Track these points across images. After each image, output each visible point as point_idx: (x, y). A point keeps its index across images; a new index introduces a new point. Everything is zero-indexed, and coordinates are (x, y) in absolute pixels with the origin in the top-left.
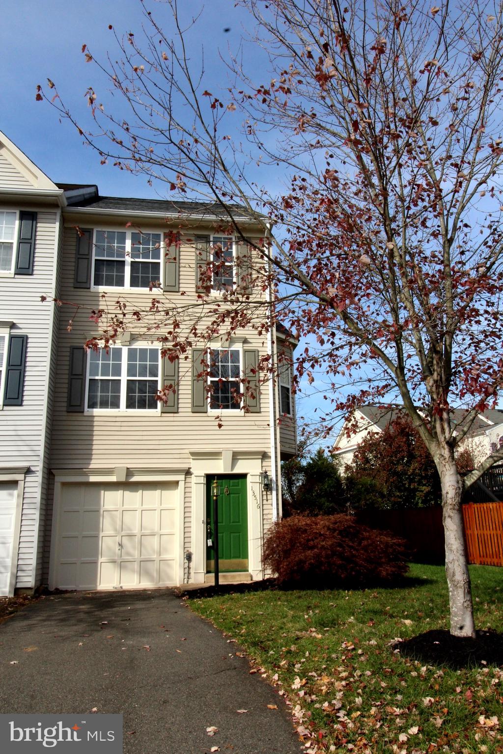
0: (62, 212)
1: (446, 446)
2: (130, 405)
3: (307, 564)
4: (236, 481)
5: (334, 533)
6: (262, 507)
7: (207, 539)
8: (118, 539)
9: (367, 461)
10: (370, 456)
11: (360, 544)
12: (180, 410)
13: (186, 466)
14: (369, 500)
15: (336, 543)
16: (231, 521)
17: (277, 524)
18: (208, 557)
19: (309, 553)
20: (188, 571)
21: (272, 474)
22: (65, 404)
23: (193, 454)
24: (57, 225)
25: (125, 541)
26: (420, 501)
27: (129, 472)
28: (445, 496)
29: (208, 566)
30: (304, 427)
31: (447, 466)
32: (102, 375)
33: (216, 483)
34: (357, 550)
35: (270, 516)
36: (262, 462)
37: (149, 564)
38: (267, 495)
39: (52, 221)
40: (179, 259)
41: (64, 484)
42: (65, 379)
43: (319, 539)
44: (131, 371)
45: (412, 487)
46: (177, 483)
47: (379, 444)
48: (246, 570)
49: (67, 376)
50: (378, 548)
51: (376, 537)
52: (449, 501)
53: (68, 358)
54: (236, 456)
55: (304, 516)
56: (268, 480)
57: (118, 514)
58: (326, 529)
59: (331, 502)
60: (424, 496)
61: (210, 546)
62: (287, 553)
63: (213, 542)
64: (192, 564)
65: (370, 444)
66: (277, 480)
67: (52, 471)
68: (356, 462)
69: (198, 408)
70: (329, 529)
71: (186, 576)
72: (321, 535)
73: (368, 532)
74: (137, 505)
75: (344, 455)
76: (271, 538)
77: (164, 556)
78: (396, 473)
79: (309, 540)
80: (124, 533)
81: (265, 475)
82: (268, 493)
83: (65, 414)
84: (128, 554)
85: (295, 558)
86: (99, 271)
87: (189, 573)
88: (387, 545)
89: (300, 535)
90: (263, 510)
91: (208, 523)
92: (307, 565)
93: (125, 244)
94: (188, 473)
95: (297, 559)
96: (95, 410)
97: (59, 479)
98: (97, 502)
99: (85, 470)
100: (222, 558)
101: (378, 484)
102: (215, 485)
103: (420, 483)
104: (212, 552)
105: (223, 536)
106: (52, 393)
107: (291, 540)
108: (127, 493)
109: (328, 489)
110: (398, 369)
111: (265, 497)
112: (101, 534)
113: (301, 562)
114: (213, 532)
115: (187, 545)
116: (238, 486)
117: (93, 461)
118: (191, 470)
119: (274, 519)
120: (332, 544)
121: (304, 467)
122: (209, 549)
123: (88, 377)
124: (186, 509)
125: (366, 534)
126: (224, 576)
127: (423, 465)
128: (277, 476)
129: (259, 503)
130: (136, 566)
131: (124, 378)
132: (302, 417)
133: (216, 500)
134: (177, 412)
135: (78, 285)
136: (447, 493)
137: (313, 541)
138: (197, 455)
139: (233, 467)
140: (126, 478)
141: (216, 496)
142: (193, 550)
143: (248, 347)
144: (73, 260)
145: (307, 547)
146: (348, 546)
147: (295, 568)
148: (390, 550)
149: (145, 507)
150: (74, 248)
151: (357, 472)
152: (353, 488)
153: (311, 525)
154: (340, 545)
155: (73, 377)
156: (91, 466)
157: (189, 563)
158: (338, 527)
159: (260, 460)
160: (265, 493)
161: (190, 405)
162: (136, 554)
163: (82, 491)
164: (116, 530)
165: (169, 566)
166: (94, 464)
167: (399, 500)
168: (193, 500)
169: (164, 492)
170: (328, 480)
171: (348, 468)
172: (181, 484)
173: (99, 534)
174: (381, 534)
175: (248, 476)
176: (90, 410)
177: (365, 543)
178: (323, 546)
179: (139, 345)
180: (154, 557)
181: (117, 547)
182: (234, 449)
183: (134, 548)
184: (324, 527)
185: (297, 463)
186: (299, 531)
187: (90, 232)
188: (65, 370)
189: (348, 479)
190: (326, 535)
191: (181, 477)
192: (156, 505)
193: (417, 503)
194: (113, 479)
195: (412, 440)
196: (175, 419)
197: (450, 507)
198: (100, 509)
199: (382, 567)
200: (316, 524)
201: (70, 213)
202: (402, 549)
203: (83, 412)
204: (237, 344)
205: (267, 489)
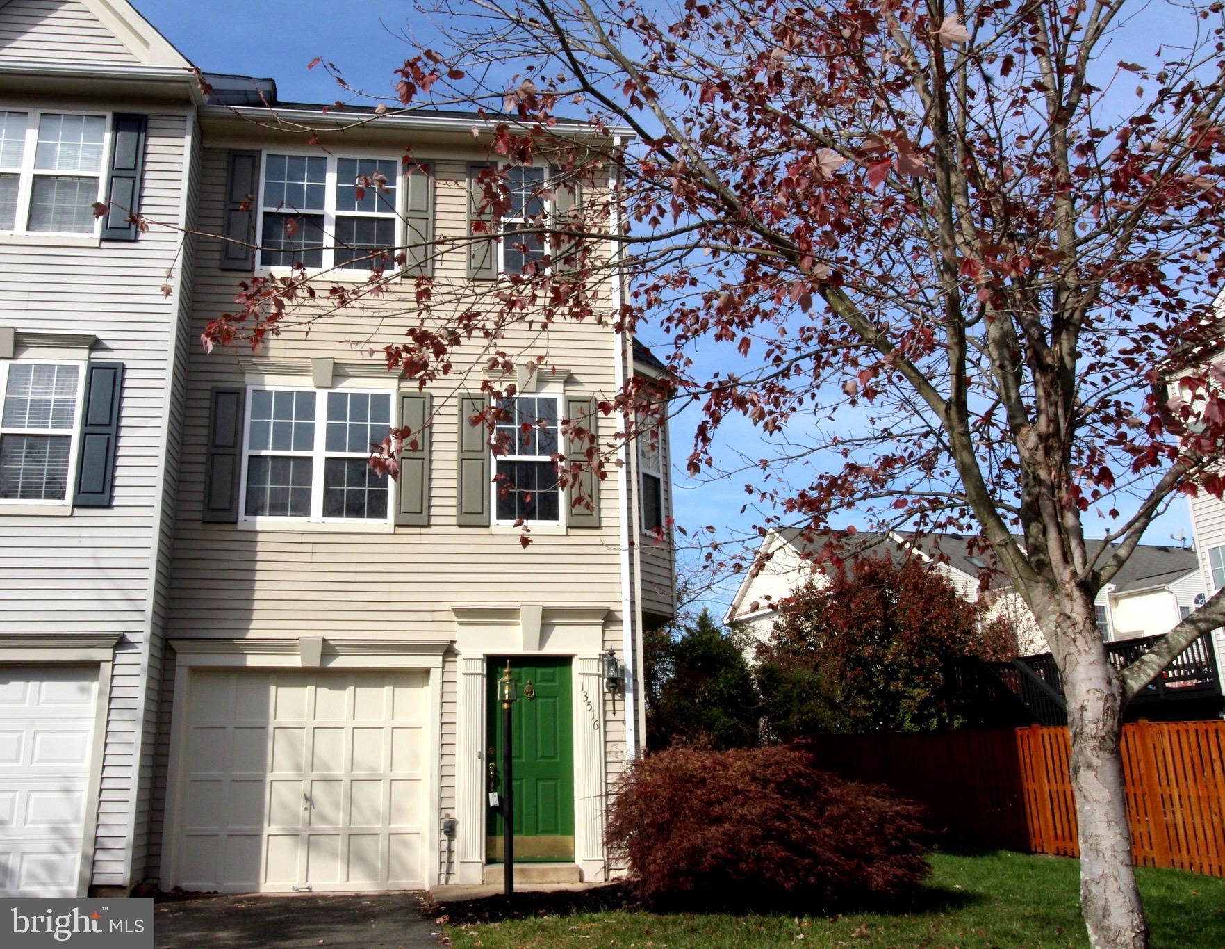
0: (198, 116)
1: (1076, 594)
2: (332, 509)
3: (709, 857)
4: (550, 670)
5: (765, 788)
6: (603, 726)
7: (488, 791)
8: (303, 787)
9: (801, 636)
10: (807, 626)
11: (821, 812)
12: (434, 521)
13: (445, 638)
14: (807, 713)
15: (773, 810)
16: (540, 754)
17: (637, 764)
18: (491, 830)
19: (712, 831)
20: (447, 859)
21: (625, 657)
22: (199, 506)
23: (459, 612)
24: (188, 141)
25: (319, 791)
26: (908, 717)
27: (329, 649)
28: (1077, 716)
29: (490, 846)
30: (710, 550)
31: (1080, 642)
32: (275, 448)
33: (509, 673)
34: (817, 827)
35: (620, 747)
36: (603, 632)
37: (367, 842)
38: (614, 700)
39: (179, 133)
40: (435, 212)
41: (196, 671)
42: (199, 455)
43: (733, 800)
44: (334, 440)
45: (892, 688)
46: (426, 672)
47: (824, 603)
48: (567, 857)
49: (203, 450)
50: (864, 823)
51: (856, 799)
52: (1090, 729)
53: (206, 413)
54: (549, 619)
55: (696, 749)
56: (616, 670)
57: (305, 735)
58: (747, 778)
59: (731, 716)
60: (917, 709)
61: (494, 808)
62: (662, 831)
63: (500, 798)
64: (456, 845)
65: (807, 603)
66: (635, 670)
67: (171, 642)
68: (779, 638)
69: (471, 518)
70: (754, 778)
71: (444, 870)
72: (736, 792)
73: (838, 785)
74: (343, 717)
75: (755, 623)
76: (625, 794)
77: (397, 826)
78: (860, 662)
79: (710, 803)
80: (315, 775)
81: (609, 659)
82: (617, 697)
83: (199, 525)
84: (323, 818)
85: (681, 842)
86: (271, 237)
87: (450, 863)
88: (882, 818)
89: (690, 792)
90: (605, 732)
91: (490, 758)
92: (707, 861)
93: (324, 181)
94: (449, 651)
95: (686, 845)
96: (259, 518)
97: (186, 659)
98: (262, 708)
99: (236, 642)
100: (520, 831)
101: (824, 683)
102: (506, 678)
103: (908, 682)
104: (500, 820)
105: (520, 785)
106: (172, 483)
107: (671, 800)
108: (323, 692)
109: (725, 691)
110: (954, 408)
111: (609, 706)
112: (270, 776)
113: (695, 853)
114: (501, 776)
115: (446, 803)
116: (553, 681)
117: (254, 625)
118: (456, 646)
119: (629, 752)
120: (764, 813)
121: (677, 645)
122: (491, 813)
123: (247, 452)
124: (445, 728)
125: (835, 792)
126: (522, 871)
127: (915, 645)
128: (634, 661)
129: (596, 717)
130: (340, 844)
131: (319, 454)
132: (709, 527)
133: (509, 710)
134: (428, 526)
135: (229, 264)
136: (1083, 708)
137: (720, 803)
138: (468, 615)
139: (543, 641)
140: (322, 661)
141: (509, 702)
142: (458, 814)
143: (574, 391)
144: (221, 213)
145: (707, 818)
146: (798, 817)
147: (682, 865)
148: (890, 828)
149: (360, 721)
150: (222, 189)
151: (780, 659)
152: (776, 688)
153: (715, 769)
154: (781, 816)
155: (215, 451)
156: (251, 635)
157: (450, 841)
158: (773, 775)
159: (600, 628)
160: (609, 697)
161: (454, 511)
162: (341, 818)
163: (232, 687)
164: (298, 768)
165: (406, 845)
166: (257, 631)
167: (866, 714)
168: (460, 708)
169: (400, 692)
170: (726, 673)
171: (762, 650)
172: (435, 675)
173: (264, 776)
174: (866, 793)
175: (575, 661)
176: (249, 518)
177: (832, 810)
178: (743, 816)
179: (350, 386)
180: (377, 826)
181: (302, 805)
182: (546, 604)
183: (336, 806)
184: (742, 775)
185: (663, 638)
186: (687, 781)
187: (254, 156)
188: (201, 435)
189: (763, 670)
190: (749, 791)
191: (434, 661)
192: (383, 719)
193: (903, 721)
194: (295, 661)
195: (891, 595)
196: (424, 539)
197: (1092, 743)
198: (267, 723)
199: (873, 866)
200: (725, 767)
201: (214, 117)
202: (916, 827)
203: (235, 523)
204: (551, 385)
205: (615, 688)
